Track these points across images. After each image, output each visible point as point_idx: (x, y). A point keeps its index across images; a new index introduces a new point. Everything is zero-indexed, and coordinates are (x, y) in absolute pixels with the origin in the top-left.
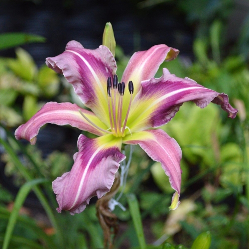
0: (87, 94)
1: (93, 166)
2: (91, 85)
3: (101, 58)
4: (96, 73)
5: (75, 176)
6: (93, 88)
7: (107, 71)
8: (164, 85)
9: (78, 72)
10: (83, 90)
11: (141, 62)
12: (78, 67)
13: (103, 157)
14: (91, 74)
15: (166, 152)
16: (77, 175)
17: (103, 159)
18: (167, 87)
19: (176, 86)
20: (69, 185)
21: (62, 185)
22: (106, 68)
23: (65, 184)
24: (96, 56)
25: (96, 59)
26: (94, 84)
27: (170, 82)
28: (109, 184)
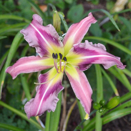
0: (43, 52)
1: (45, 99)
2: (45, 48)
3: (51, 34)
4: (48, 41)
5: (36, 104)
6: (46, 49)
7: (54, 40)
8: (85, 51)
9: (37, 43)
10: (41, 51)
11: (74, 32)
12: (38, 40)
13: (50, 94)
14: (45, 42)
15: (84, 92)
16: (37, 103)
17: (51, 95)
18: (87, 53)
19: (92, 53)
20: (33, 108)
21: (29, 108)
22: (54, 39)
23: (31, 107)
24: (48, 32)
25: (48, 34)
26: (47, 47)
27: (88, 50)
28: (53, 109)
